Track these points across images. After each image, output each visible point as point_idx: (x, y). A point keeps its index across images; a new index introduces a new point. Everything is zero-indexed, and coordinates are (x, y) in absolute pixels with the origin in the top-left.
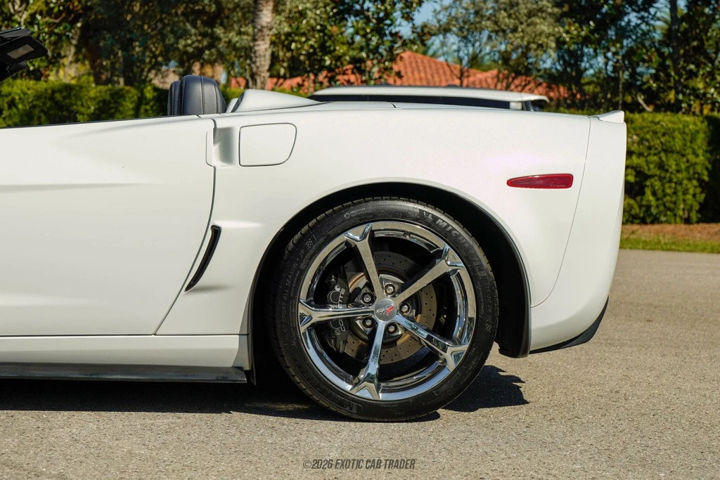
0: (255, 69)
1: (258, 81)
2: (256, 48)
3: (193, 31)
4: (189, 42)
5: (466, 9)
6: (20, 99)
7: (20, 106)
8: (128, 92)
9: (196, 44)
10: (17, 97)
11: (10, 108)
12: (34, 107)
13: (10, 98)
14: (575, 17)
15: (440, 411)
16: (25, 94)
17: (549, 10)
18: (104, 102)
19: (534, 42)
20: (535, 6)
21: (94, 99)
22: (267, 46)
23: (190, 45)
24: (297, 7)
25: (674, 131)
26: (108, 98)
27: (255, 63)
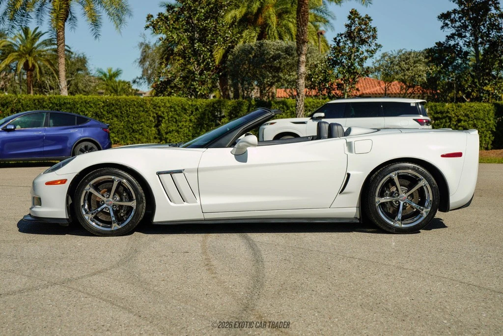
0: (299, 91)
1: (300, 96)
2: (299, 82)
3: (270, 75)
4: (269, 80)
5: (387, 61)
6: (200, 107)
7: (200, 110)
8: (244, 102)
9: (271, 81)
10: (199, 106)
11: (196, 111)
12: (206, 110)
13: (196, 107)
14: (434, 62)
15: (421, 231)
16: (202, 105)
17: (423, 60)
18: (235, 107)
19: (417, 74)
20: (417, 59)
21: (231, 106)
22: (304, 81)
23: (269, 81)
24: (314, 63)
25: (480, 110)
26: (236, 105)
27: (298, 88)
